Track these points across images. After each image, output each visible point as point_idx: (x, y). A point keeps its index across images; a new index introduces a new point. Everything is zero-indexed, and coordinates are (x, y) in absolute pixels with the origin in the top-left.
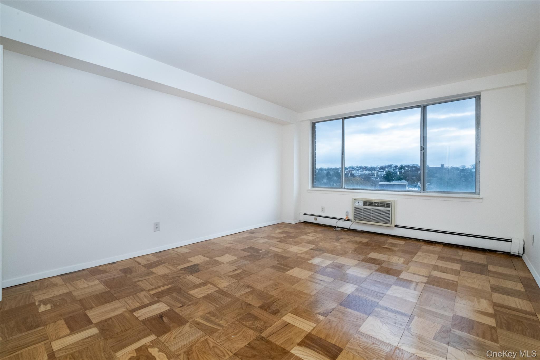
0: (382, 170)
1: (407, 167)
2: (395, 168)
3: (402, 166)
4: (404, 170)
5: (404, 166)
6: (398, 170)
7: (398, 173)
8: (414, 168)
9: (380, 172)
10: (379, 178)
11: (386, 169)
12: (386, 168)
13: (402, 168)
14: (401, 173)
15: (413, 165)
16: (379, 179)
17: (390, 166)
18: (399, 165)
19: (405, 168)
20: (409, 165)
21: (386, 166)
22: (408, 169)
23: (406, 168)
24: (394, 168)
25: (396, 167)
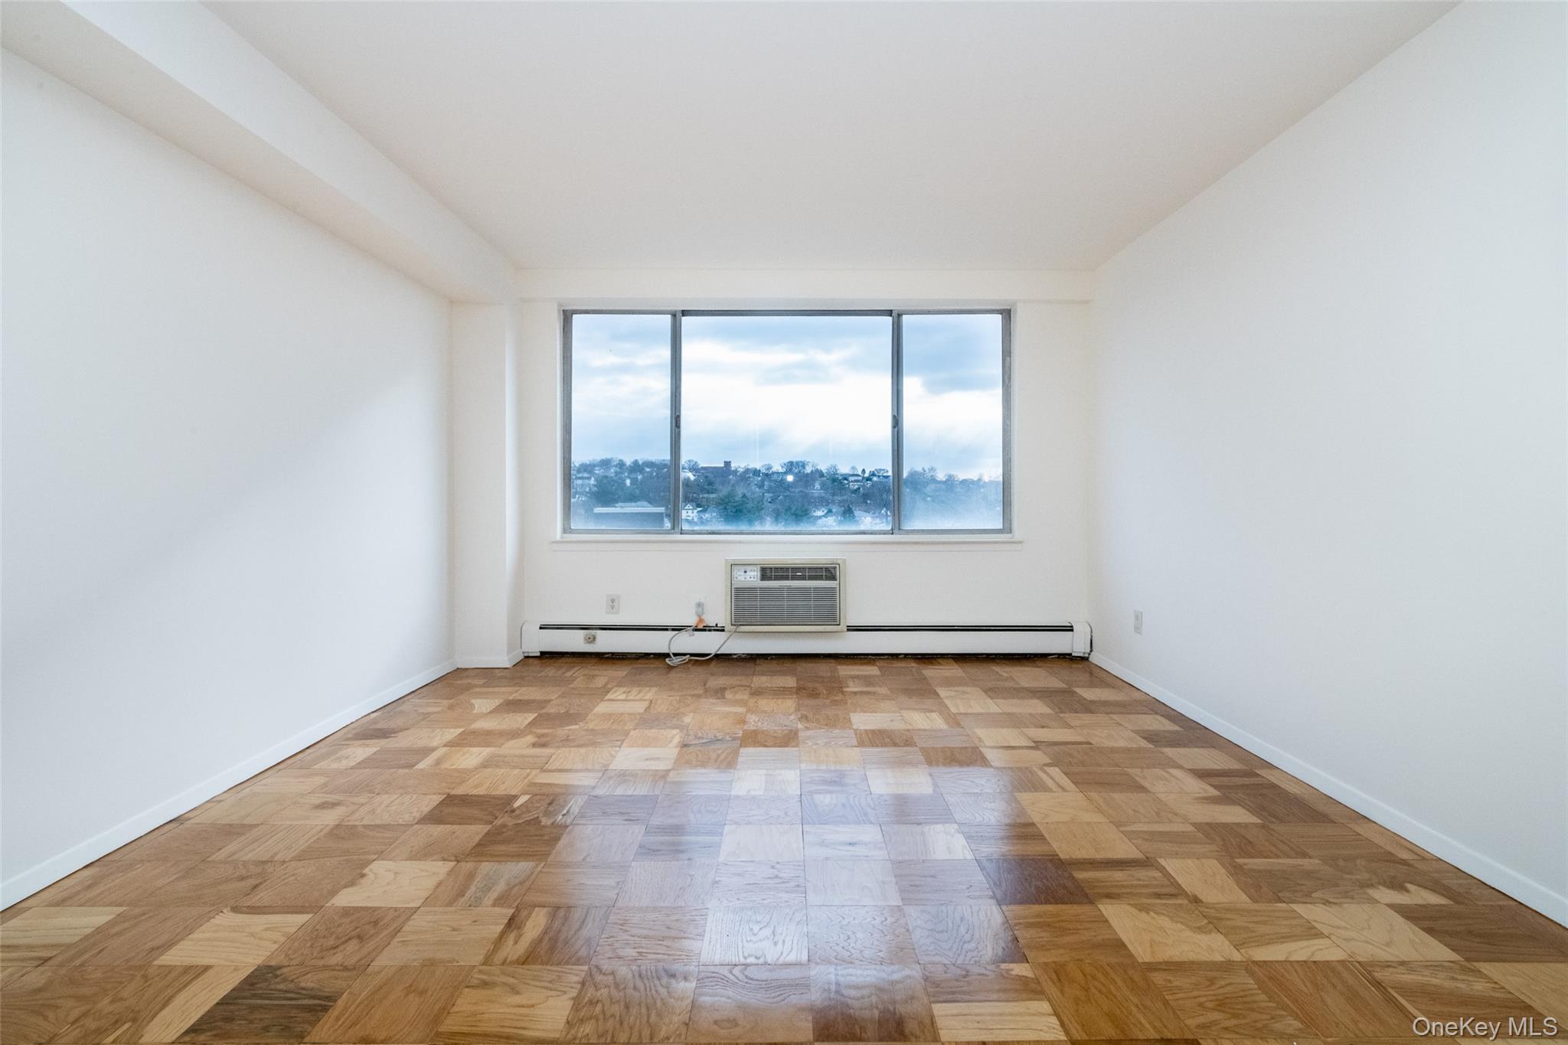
0: (586, 475)
1: (649, 468)
2: (620, 468)
3: (636, 462)
4: (643, 474)
5: (640, 462)
6: (626, 474)
7: (628, 482)
8: (666, 470)
9: (580, 478)
10: (577, 496)
11: (597, 472)
12: (597, 468)
13: (636, 467)
14: (634, 481)
15: (663, 462)
16: (579, 498)
17: (605, 463)
18: (628, 461)
19: (644, 469)
20: (654, 461)
21: (595, 462)
22: (651, 473)
23: (648, 470)
24: (618, 470)
25: (621, 464)
